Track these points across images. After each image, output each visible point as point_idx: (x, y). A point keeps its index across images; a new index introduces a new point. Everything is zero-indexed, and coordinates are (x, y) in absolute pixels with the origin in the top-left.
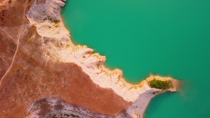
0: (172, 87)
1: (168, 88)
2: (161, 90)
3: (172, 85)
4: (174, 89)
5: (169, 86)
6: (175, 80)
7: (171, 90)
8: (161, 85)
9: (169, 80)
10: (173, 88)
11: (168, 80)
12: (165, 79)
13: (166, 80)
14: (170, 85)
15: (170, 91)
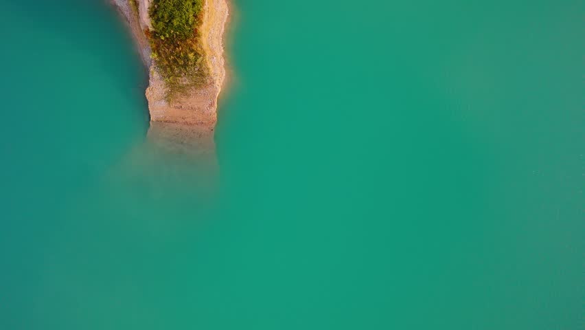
0: (174, 90)
1: (164, 69)
2: (146, 20)
3: (183, 90)
4: (163, 103)
5: (176, 69)
6: (214, 109)
7: (156, 89)
8: (177, 13)
9: (212, 71)
10: (169, 101)
11: (210, 66)
12: (212, 50)
13: (208, 53)
14: (184, 81)
15: (147, 85)
